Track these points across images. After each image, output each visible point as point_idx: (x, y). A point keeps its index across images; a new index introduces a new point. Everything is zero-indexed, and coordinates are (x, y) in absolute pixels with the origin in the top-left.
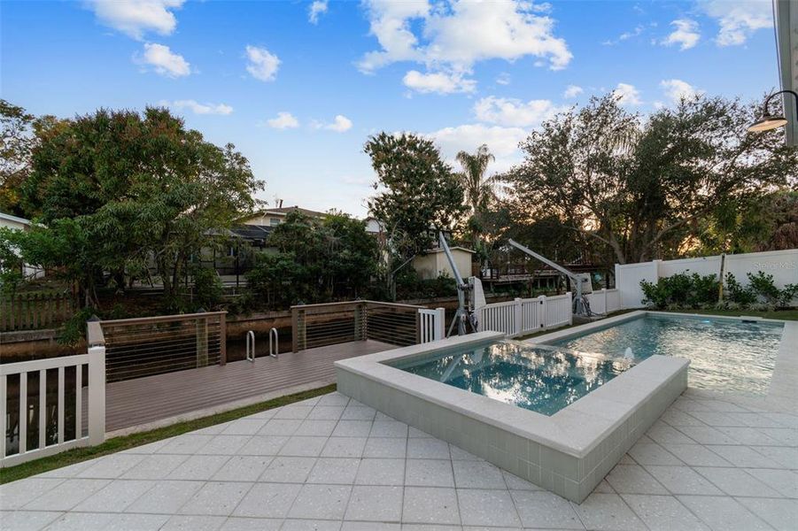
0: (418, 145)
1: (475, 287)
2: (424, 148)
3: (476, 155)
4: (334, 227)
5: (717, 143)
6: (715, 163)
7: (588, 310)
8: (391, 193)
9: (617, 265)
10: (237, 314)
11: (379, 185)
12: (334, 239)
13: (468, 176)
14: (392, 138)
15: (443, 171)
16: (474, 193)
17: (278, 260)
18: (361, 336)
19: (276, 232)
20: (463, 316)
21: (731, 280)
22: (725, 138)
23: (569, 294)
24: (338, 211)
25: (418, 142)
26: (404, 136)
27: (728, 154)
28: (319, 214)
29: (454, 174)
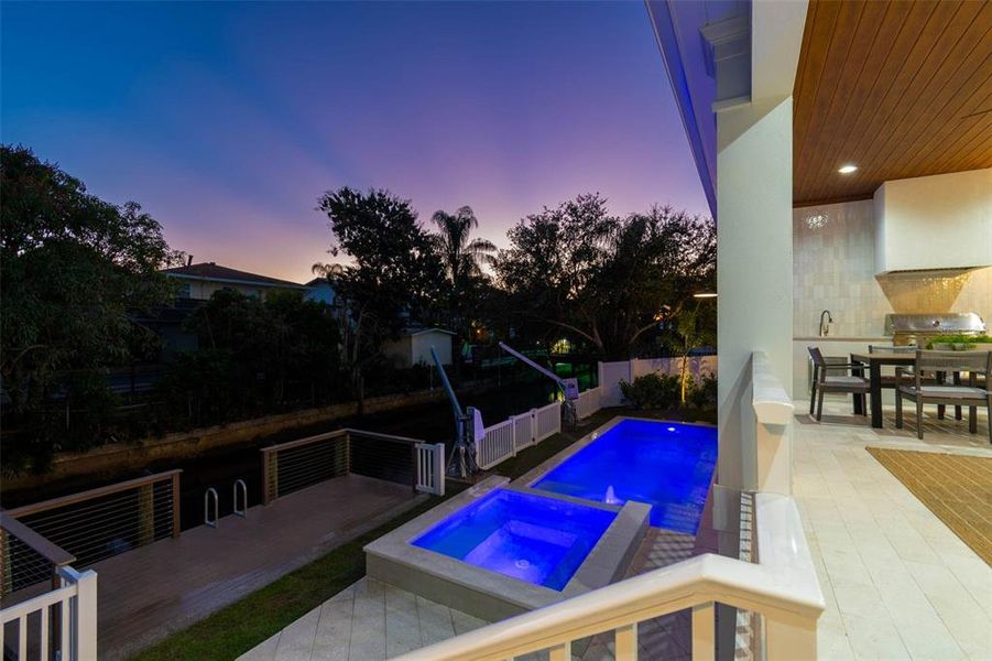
0: (390, 207)
1: (475, 419)
2: (399, 211)
3: (457, 216)
8: (358, 266)
9: (600, 364)
11: (340, 252)
13: (447, 240)
16: (453, 260)
18: (343, 471)
25: (391, 204)
26: (373, 195)
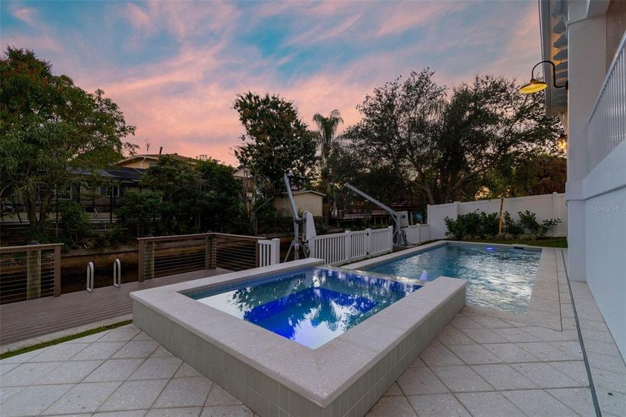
0: (279, 105)
1: (307, 220)
2: (285, 108)
3: (329, 117)
4: (202, 171)
5: (500, 112)
6: (498, 128)
7: (405, 240)
8: (255, 143)
9: (428, 206)
10: (105, 246)
11: (246, 137)
12: (202, 181)
13: (322, 135)
14: (258, 97)
15: (300, 128)
16: (326, 148)
17: (147, 197)
18: (211, 265)
19: (149, 174)
20: (297, 245)
21: (507, 217)
22: (505, 109)
23: (391, 227)
24: (208, 157)
25: (280, 102)
26: (267, 97)
27: (508, 122)
28: (190, 159)
29: (309, 131)
